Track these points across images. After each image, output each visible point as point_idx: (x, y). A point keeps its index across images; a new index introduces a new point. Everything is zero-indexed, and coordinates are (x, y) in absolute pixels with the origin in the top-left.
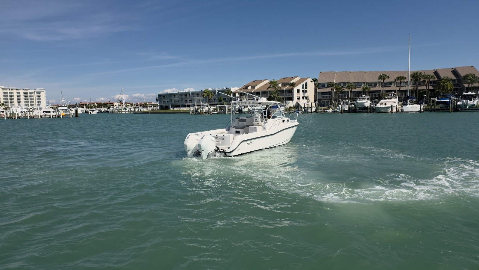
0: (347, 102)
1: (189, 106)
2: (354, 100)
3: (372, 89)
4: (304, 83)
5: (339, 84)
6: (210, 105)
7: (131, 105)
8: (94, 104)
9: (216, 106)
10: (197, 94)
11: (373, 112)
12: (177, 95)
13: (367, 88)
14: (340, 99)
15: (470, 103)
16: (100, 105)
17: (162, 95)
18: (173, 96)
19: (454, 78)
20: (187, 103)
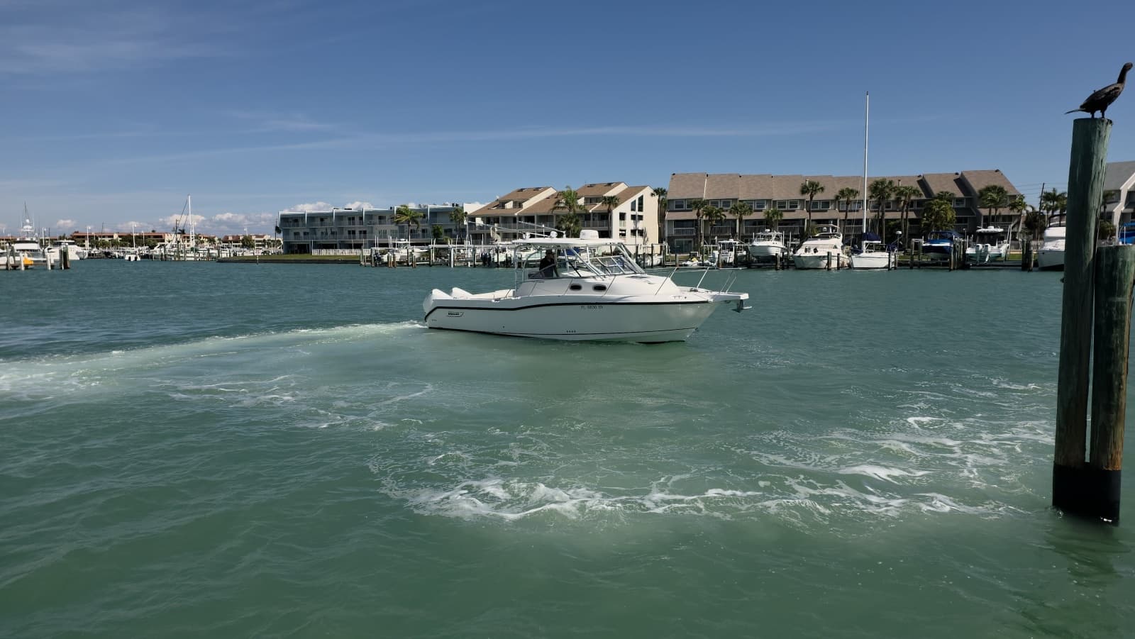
0: (730, 244)
1: (358, 246)
2: (746, 239)
3: (787, 216)
4: (636, 198)
5: (715, 202)
6: (412, 244)
7: (211, 240)
8: (112, 237)
9: (426, 247)
10: (381, 218)
11: (788, 268)
12: (329, 219)
13: (775, 213)
14: (716, 238)
15: (993, 250)
16: (127, 240)
17: (292, 218)
18: (318, 222)
19: (959, 194)
20: (354, 238)
